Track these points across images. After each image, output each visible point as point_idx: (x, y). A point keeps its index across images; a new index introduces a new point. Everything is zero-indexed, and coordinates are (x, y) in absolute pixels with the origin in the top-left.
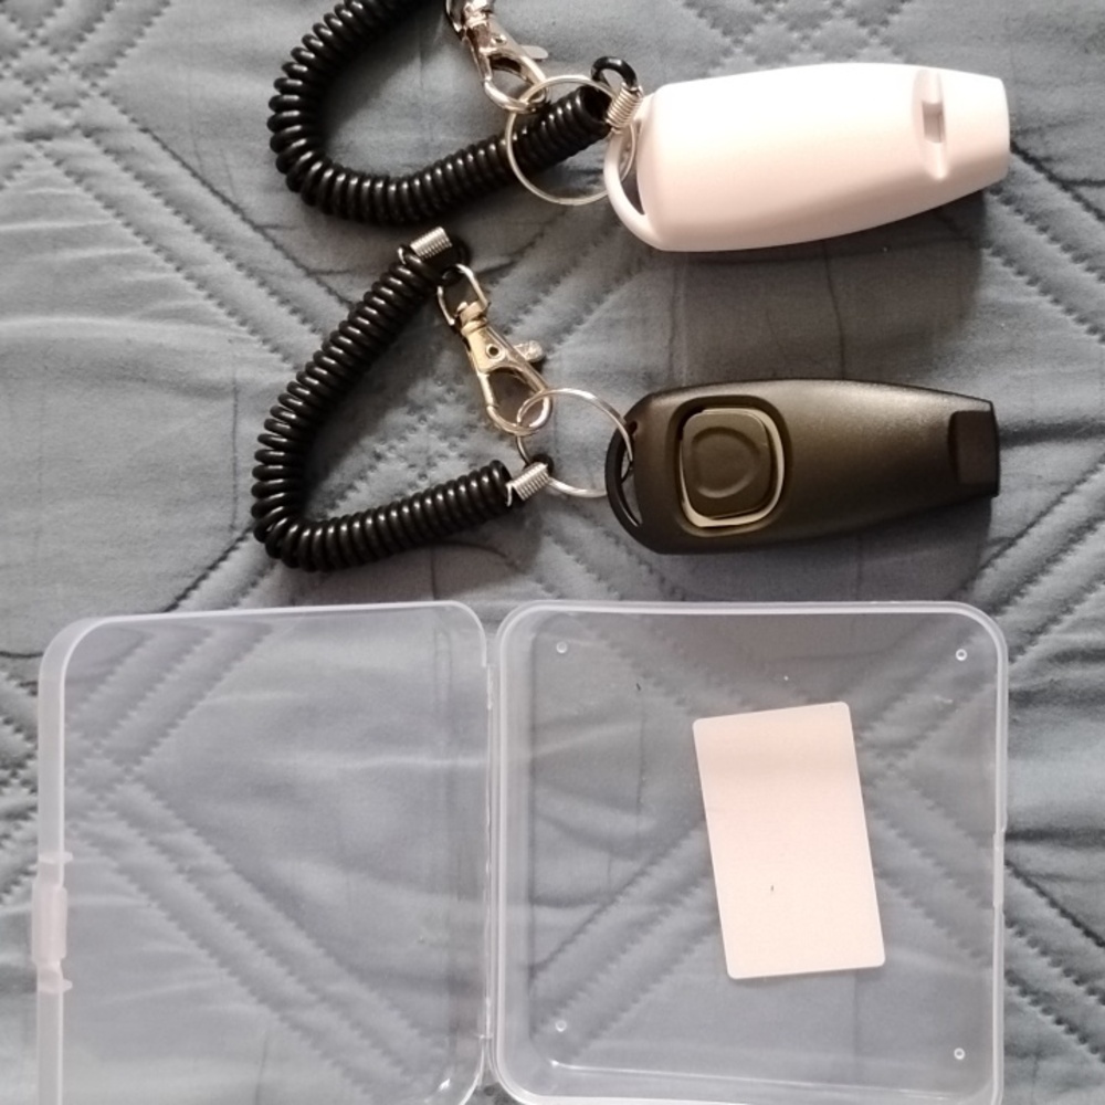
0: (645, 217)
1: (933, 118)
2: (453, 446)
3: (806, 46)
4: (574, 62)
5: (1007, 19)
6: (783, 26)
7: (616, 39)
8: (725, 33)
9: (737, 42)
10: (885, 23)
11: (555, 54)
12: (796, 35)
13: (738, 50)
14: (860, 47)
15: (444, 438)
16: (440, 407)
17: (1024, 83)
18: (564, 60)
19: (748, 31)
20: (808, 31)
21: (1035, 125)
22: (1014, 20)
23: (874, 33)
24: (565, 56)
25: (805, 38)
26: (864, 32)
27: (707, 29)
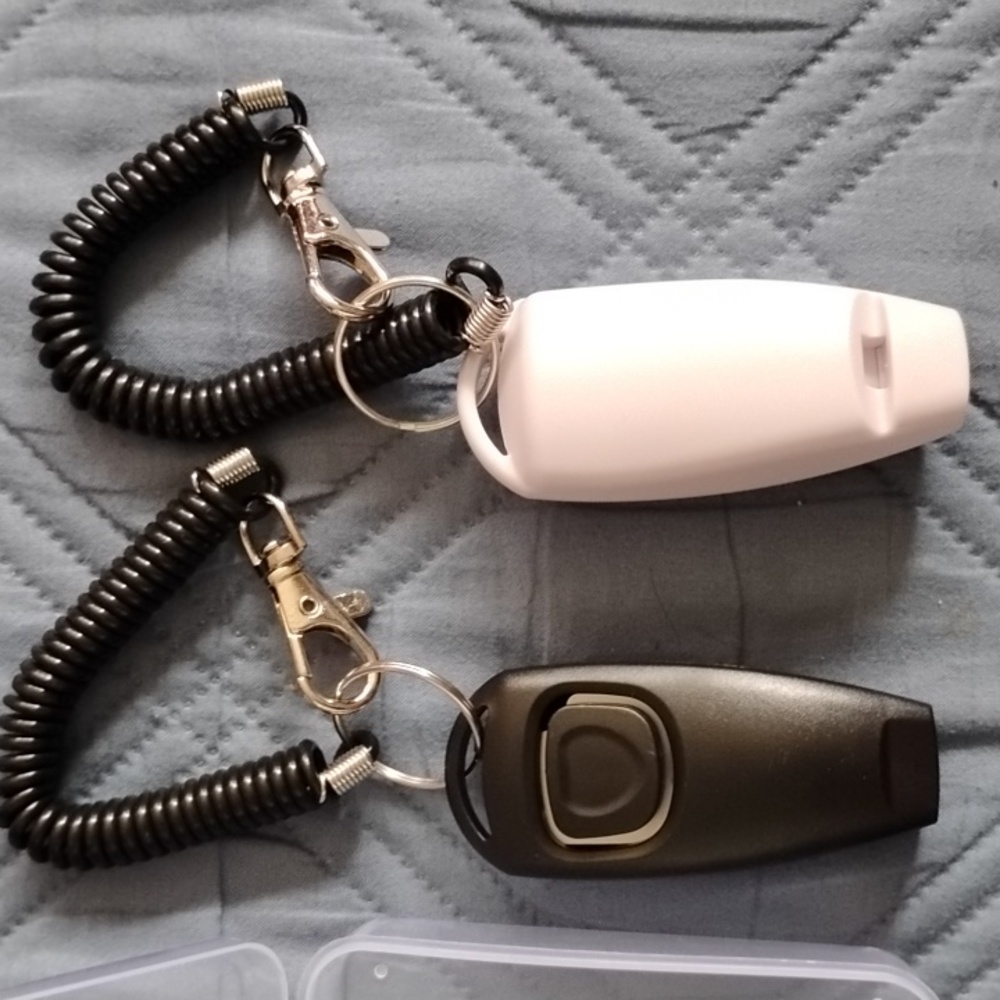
0: (508, 457)
1: (875, 353)
2: (252, 712)
3: (709, 248)
4: (421, 251)
5: (959, 231)
6: (682, 222)
7: (475, 225)
8: (610, 226)
9: (624, 238)
10: (809, 226)
11: (398, 240)
12: (697, 234)
13: (626, 248)
14: (776, 253)
15: (240, 701)
16: (238, 663)
17: (977, 310)
18: (409, 247)
19: (639, 225)
20: (713, 230)
21: (989, 363)
22: (969, 233)
23: (795, 237)
24: (409, 243)
25: (708, 238)
26: (782, 234)
27: (588, 220)
